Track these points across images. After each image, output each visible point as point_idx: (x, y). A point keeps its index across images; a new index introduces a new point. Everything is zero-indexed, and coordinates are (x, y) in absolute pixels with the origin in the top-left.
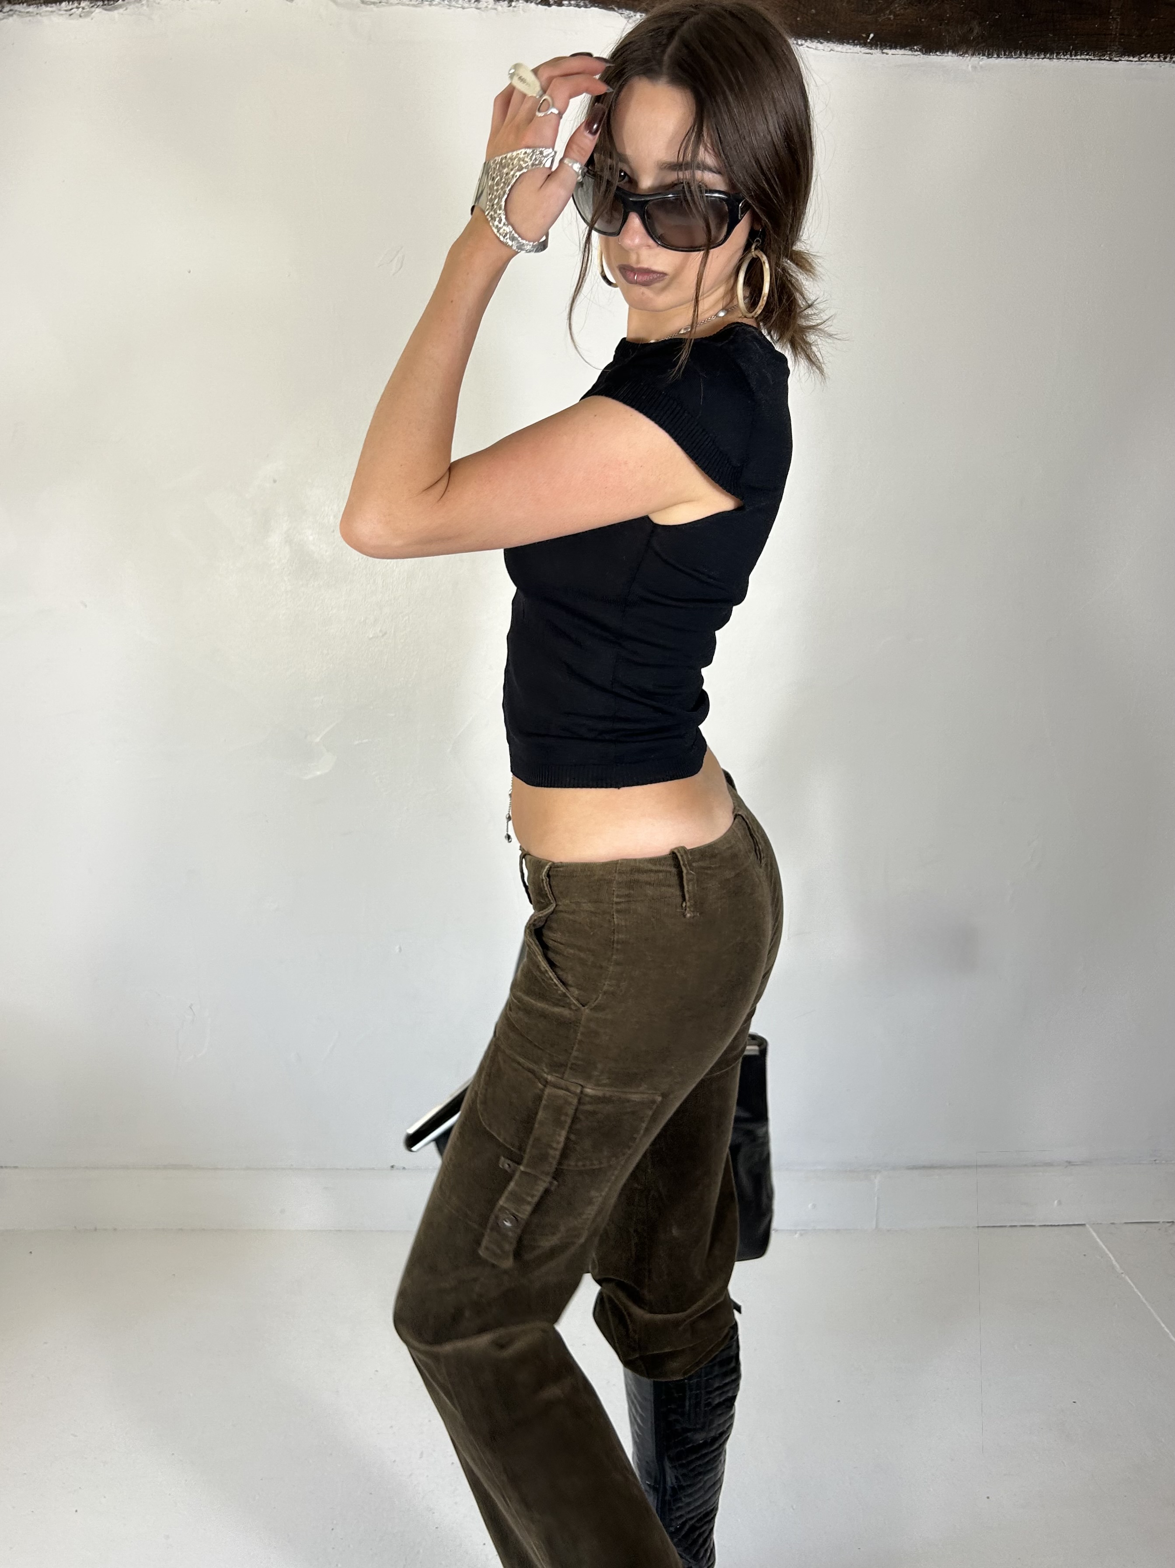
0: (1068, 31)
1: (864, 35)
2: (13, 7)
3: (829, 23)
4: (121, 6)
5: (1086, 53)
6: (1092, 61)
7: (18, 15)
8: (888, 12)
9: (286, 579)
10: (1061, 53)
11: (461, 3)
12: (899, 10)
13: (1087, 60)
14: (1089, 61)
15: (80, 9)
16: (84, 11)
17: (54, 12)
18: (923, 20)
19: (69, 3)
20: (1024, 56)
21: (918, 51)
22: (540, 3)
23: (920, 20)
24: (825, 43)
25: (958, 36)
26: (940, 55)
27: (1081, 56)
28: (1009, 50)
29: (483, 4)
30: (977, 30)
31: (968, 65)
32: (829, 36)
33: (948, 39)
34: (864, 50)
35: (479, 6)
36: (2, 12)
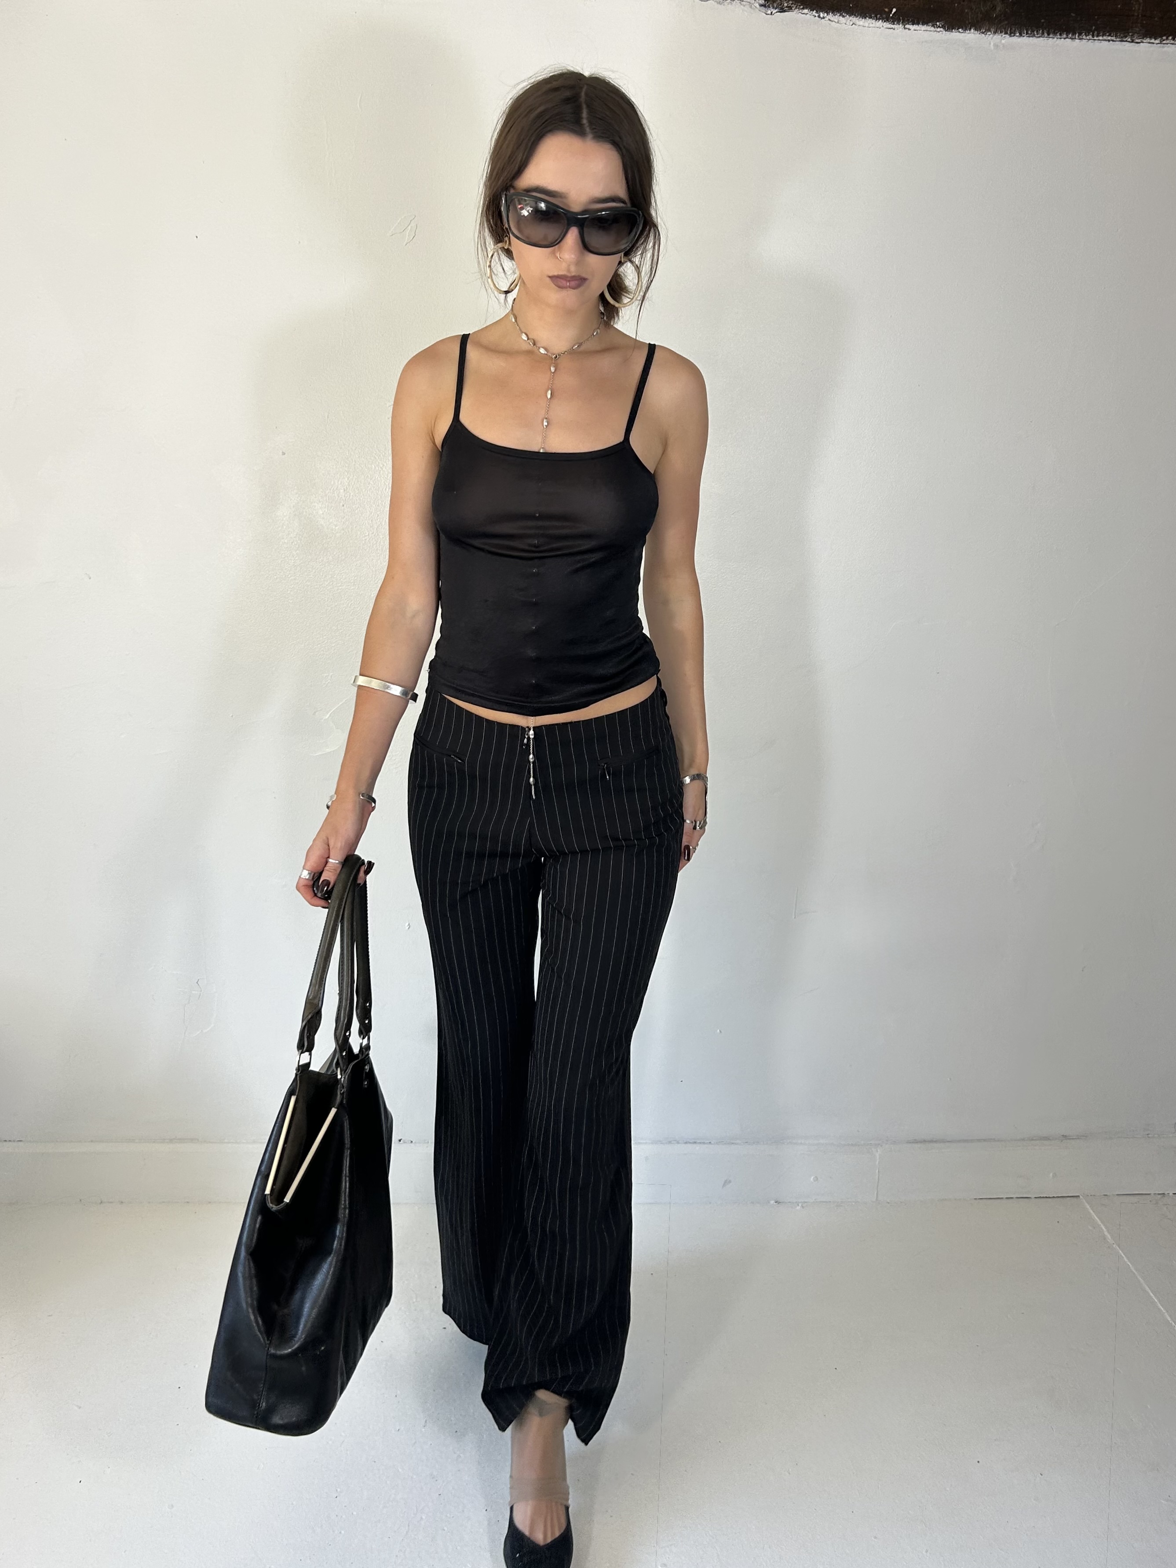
0: (1091, 10)
1: (887, 10)
5: (1108, 34)
6: (1114, 42)
10: (1083, 34)
13: (1109, 41)
14: (1111, 42)
20: (1046, 35)
21: (940, 28)
24: (847, 16)
25: (981, 13)
26: (962, 33)
27: (1103, 36)
28: (1032, 29)
30: (999, 8)
31: (990, 44)
32: (851, 9)
33: (971, 16)
34: (887, 25)
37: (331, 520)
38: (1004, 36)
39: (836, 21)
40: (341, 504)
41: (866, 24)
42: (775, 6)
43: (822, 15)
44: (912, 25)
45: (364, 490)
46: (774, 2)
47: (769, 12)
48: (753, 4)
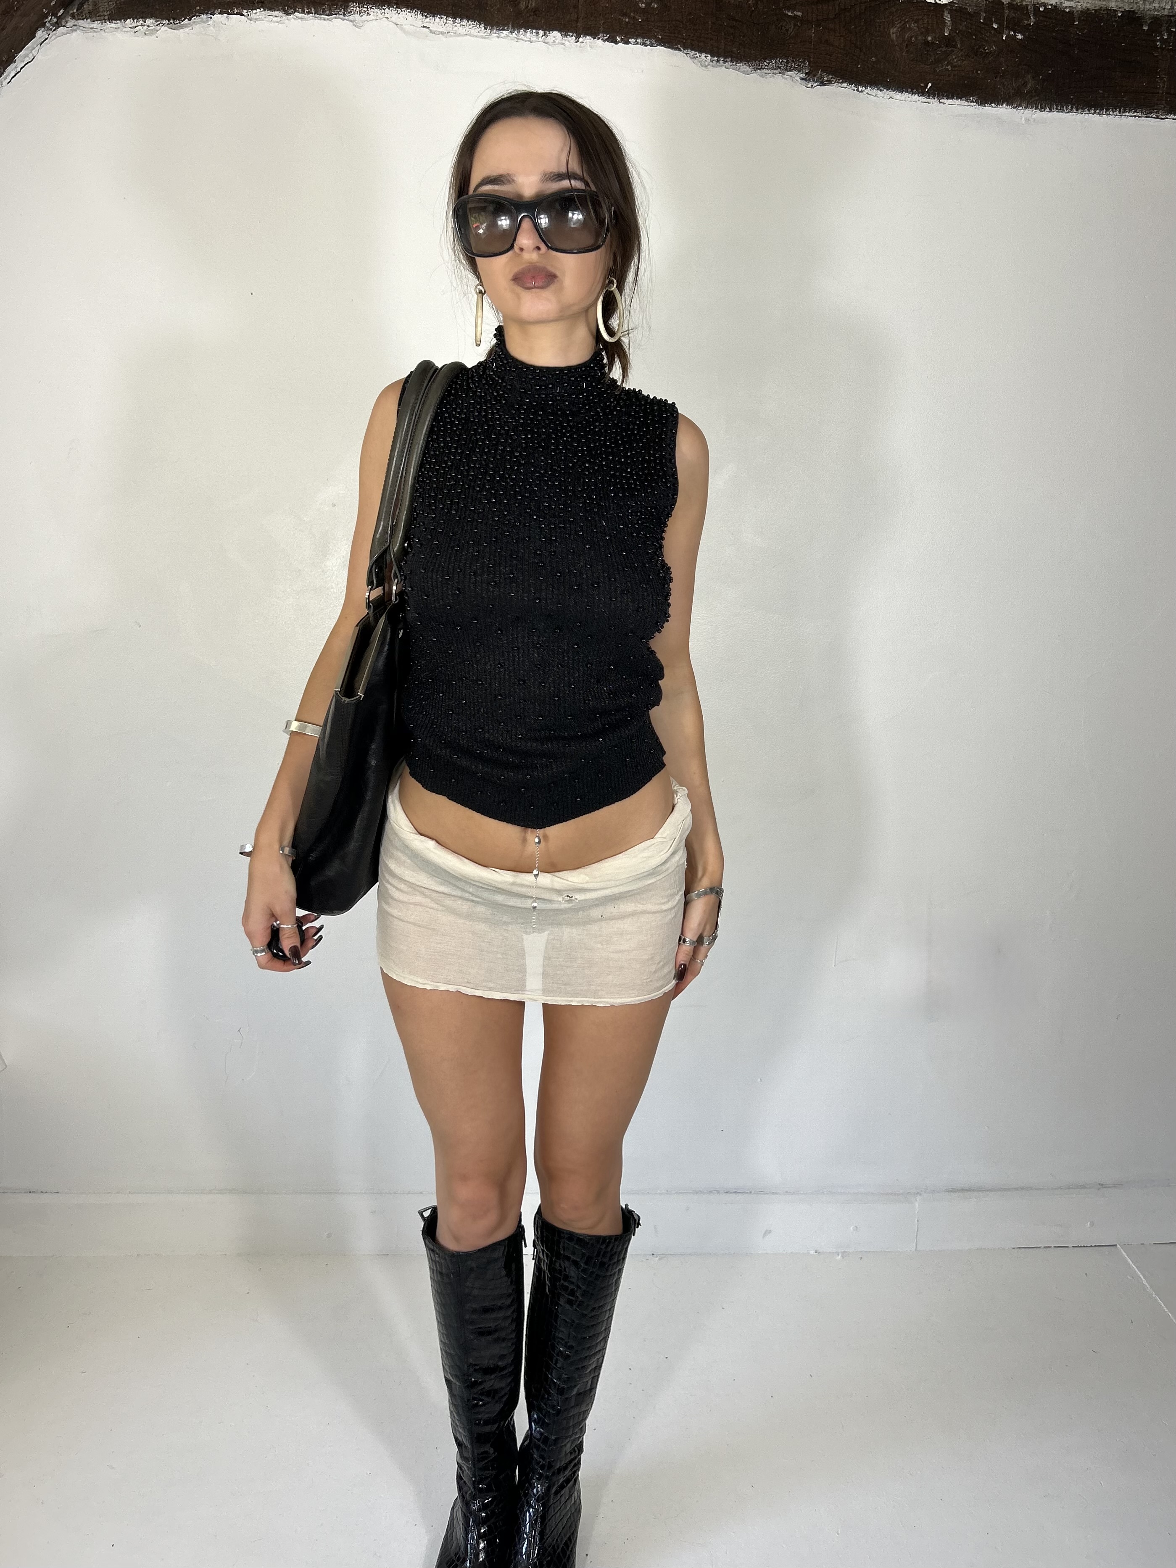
0: (1118, 88)
1: (922, 85)
2: (76, 22)
3: (889, 72)
4: (186, 26)
5: (1134, 110)
6: (1140, 118)
7: (82, 30)
8: (946, 63)
10: (1111, 110)
11: (529, 37)
12: (956, 62)
13: (1135, 117)
14: (1137, 118)
15: (146, 27)
16: (149, 28)
17: (119, 28)
18: (979, 72)
19: (133, 20)
20: (1075, 110)
21: (974, 102)
22: (607, 40)
23: (977, 72)
24: (885, 90)
25: (1012, 89)
26: (995, 107)
27: (1129, 113)
28: (1061, 104)
29: (551, 38)
30: (1030, 84)
31: (1021, 118)
32: (888, 84)
33: (1003, 92)
34: (922, 99)
35: (547, 41)
36: (65, 26)
38: (1035, 111)
39: (873, 94)
41: (903, 98)
42: (816, 80)
43: (860, 89)
44: (946, 100)
46: (814, 76)
47: (810, 85)
48: (794, 77)
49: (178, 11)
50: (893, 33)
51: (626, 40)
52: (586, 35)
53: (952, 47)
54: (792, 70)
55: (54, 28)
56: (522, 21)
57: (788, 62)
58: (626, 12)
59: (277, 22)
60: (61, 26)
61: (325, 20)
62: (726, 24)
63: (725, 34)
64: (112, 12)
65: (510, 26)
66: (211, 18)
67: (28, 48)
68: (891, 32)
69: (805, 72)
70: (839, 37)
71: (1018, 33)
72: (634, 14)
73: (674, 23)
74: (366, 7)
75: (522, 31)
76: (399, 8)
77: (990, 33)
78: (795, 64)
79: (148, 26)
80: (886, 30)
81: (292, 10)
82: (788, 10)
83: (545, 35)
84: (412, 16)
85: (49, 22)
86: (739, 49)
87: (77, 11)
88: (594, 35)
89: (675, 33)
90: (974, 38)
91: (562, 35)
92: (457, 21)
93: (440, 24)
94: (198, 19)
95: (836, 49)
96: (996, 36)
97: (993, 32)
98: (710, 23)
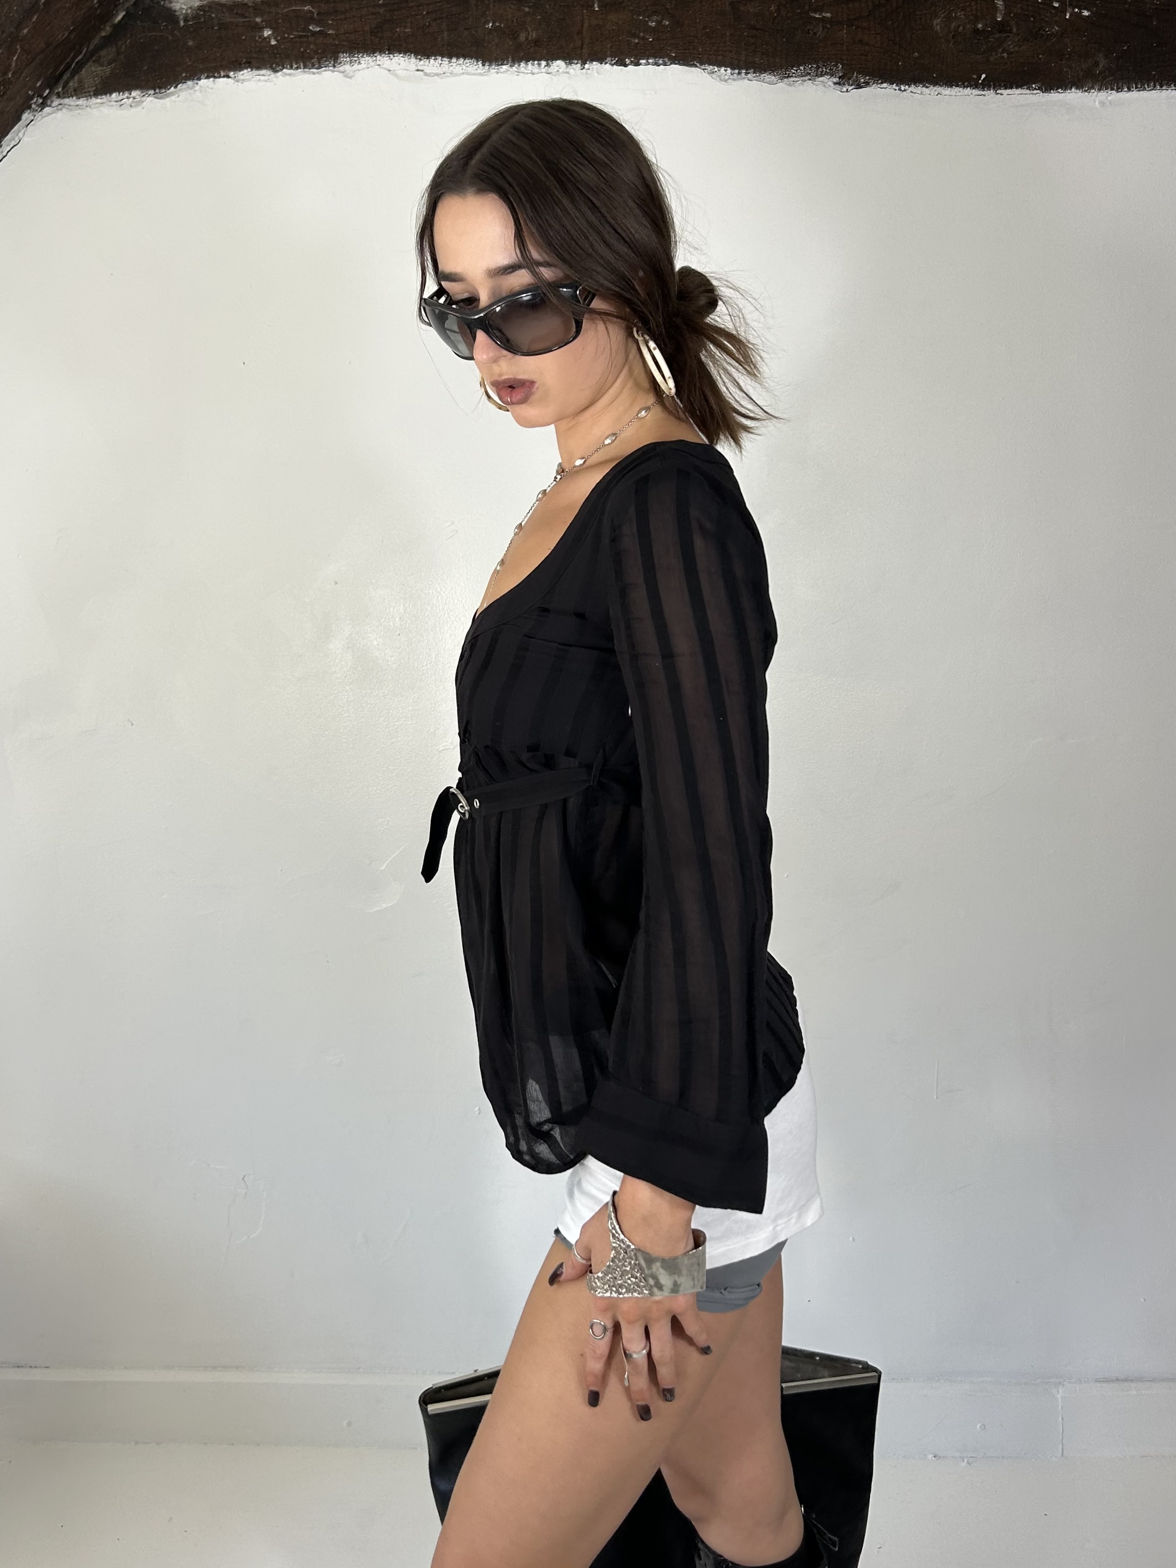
1: (975, 77)
2: (62, 101)
3: (934, 66)
4: (173, 94)
7: (68, 109)
8: (1000, 50)
9: (347, 688)
11: (531, 69)
12: (1013, 48)
15: (131, 99)
16: (135, 100)
17: (104, 103)
18: (1041, 56)
19: (119, 93)
20: (1158, 87)
21: (1037, 90)
22: (616, 64)
23: (1038, 57)
24: (932, 87)
25: (1081, 71)
26: (1062, 93)
28: (1141, 82)
29: (554, 68)
30: (1103, 63)
31: (1095, 101)
32: (935, 79)
33: (1071, 76)
34: (976, 92)
35: (550, 71)
36: (50, 106)
37: (386, 652)
38: (1110, 92)
39: (918, 92)
40: (397, 633)
41: (953, 93)
42: (851, 83)
43: (903, 88)
44: (1005, 90)
45: (421, 617)
46: (849, 79)
47: (845, 89)
48: (826, 83)
49: (164, 80)
50: (937, 25)
51: (636, 61)
52: (592, 61)
53: (1006, 33)
54: (825, 74)
55: (40, 109)
56: (522, 54)
57: (818, 68)
58: (635, 33)
59: (265, 81)
60: (47, 106)
61: (314, 73)
62: (746, 34)
63: (745, 45)
64: (97, 88)
65: (510, 60)
66: (197, 84)
67: (14, 131)
68: (935, 23)
69: (838, 76)
70: (874, 35)
71: (1085, 9)
72: (644, 33)
73: (688, 38)
74: (356, 56)
75: (522, 64)
76: (391, 54)
77: (1051, 12)
78: (826, 69)
79: (134, 98)
80: (928, 21)
81: (280, 67)
82: (815, 12)
83: (548, 65)
84: (405, 61)
85: (35, 103)
86: (762, 59)
87: (63, 89)
88: (601, 60)
89: (689, 49)
90: (1032, 19)
91: (566, 63)
92: (453, 61)
93: (435, 66)
94: (184, 86)
95: (873, 48)
96: (1057, 15)
97: (1053, 11)
98: (728, 34)
